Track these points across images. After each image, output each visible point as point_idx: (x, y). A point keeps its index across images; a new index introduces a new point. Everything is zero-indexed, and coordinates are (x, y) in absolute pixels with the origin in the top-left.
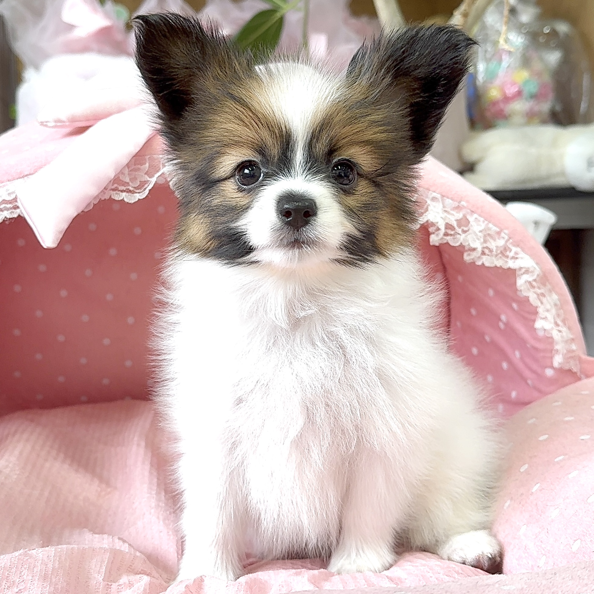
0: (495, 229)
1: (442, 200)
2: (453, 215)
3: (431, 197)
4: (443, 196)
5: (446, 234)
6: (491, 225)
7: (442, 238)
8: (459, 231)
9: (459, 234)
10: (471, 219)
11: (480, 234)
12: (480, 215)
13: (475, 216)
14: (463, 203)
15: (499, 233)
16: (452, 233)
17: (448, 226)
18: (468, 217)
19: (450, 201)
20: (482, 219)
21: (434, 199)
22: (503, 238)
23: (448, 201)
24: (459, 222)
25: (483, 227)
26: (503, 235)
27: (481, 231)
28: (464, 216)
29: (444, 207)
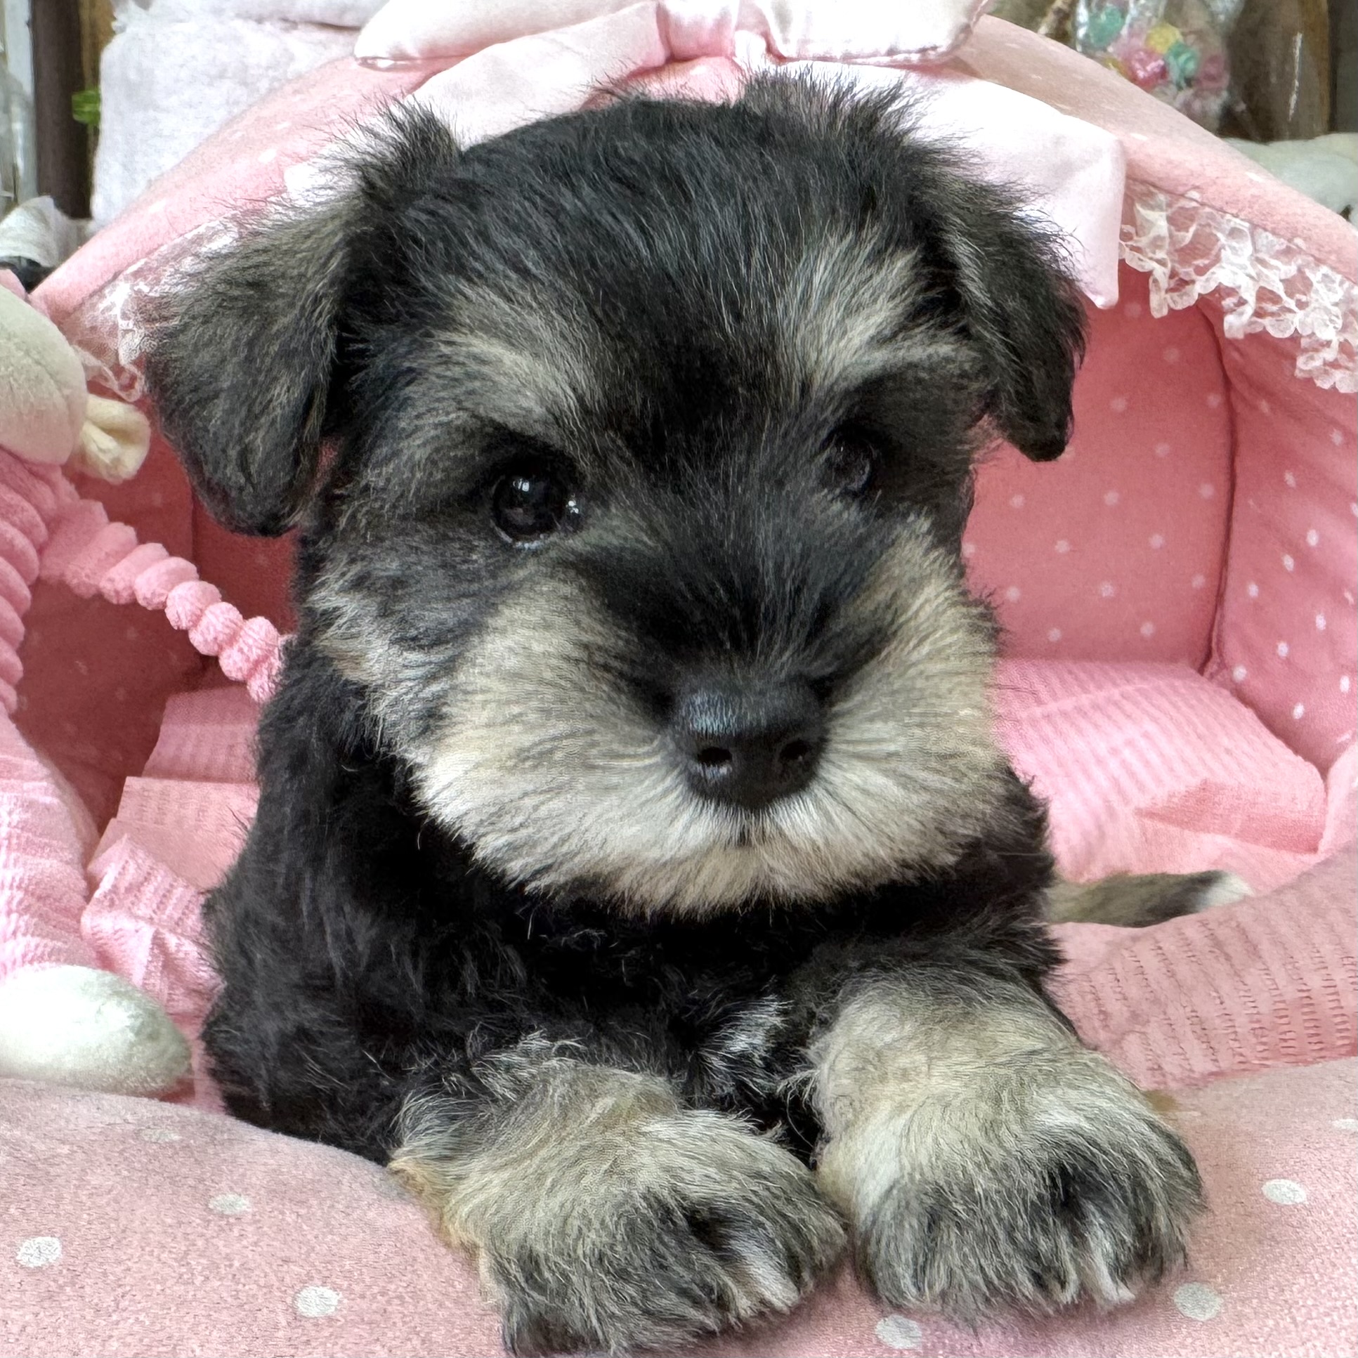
1: (1253, 234)
2: (1277, 269)
3: (1227, 227)
4: (1254, 227)
5: (1259, 313)
7: (1251, 323)
8: (1291, 303)
9: (1290, 311)
10: (1315, 276)
11: (1335, 310)
12: (1333, 268)
13: (1324, 269)
14: (1299, 242)
16: (1272, 308)
17: (1265, 295)
18: (1308, 273)
19: (1271, 238)
20: (1338, 277)
21: (1234, 233)
23: (1265, 238)
24: (1286, 284)
25: (1339, 295)
27: (1336, 304)
28: (1300, 271)
29: (1256, 250)
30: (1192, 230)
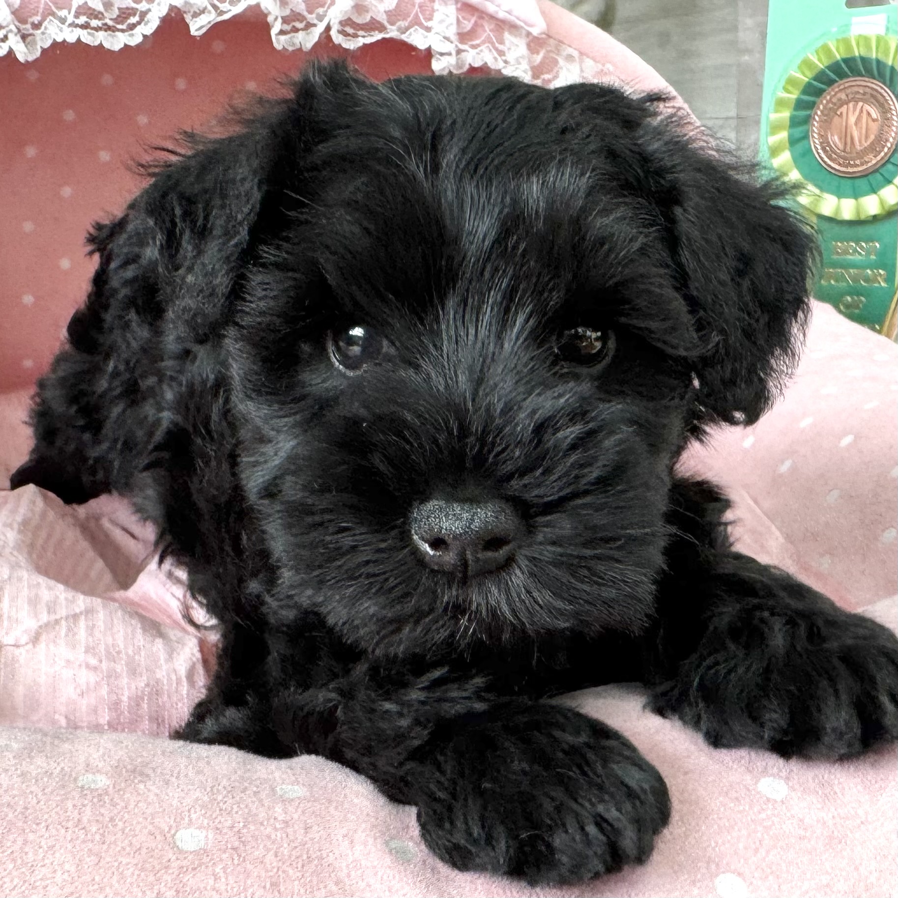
4: (581, 54)
21: (570, 58)
23: (589, 63)
30: (541, 55)
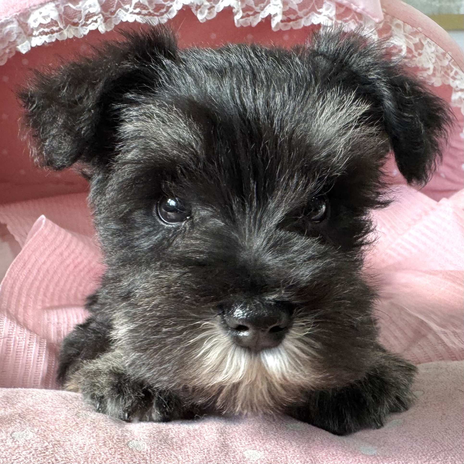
0: (442, 50)
1: (404, 25)
2: (412, 39)
3: (395, 23)
4: (404, 23)
6: (439, 48)
8: (416, 54)
9: (415, 57)
10: (425, 43)
12: (431, 39)
13: (428, 40)
14: (420, 29)
15: (444, 55)
16: (410, 55)
17: (409, 50)
18: (422, 41)
19: (410, 27)
20: (433, 43)
21: (398, 26)
22: (447, 58)
23: (408, 27)
24: (415, 45)
25: (433, 49)
26: (448, 56)
27: (432, 53)
28: (420, 40)
29: (405, 32)
